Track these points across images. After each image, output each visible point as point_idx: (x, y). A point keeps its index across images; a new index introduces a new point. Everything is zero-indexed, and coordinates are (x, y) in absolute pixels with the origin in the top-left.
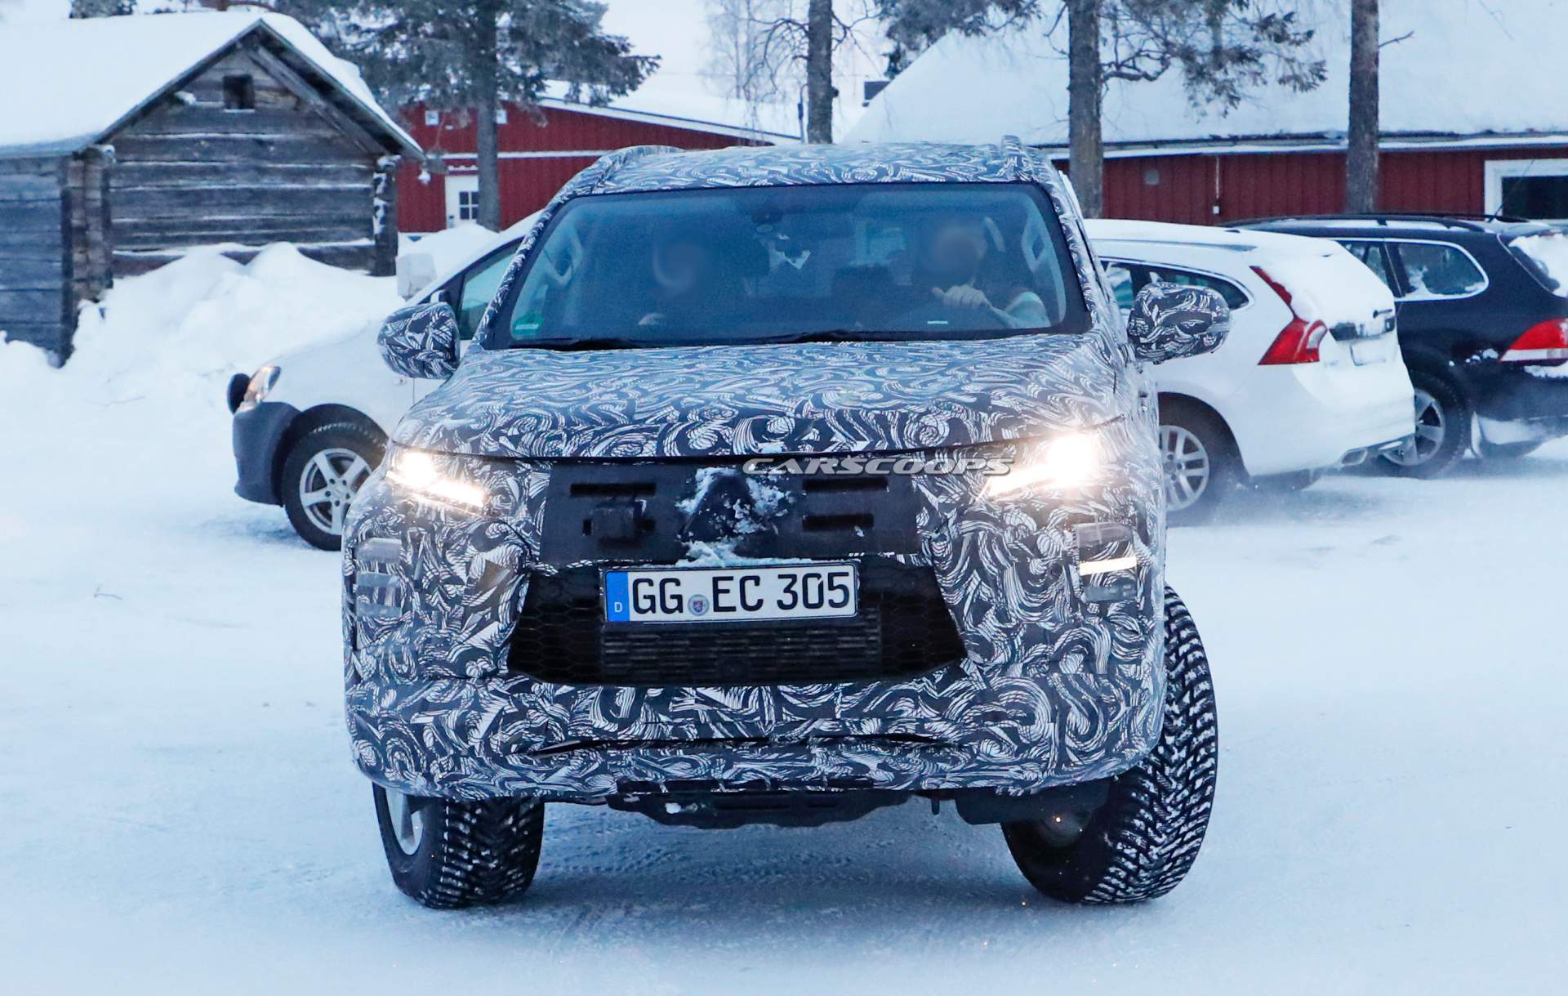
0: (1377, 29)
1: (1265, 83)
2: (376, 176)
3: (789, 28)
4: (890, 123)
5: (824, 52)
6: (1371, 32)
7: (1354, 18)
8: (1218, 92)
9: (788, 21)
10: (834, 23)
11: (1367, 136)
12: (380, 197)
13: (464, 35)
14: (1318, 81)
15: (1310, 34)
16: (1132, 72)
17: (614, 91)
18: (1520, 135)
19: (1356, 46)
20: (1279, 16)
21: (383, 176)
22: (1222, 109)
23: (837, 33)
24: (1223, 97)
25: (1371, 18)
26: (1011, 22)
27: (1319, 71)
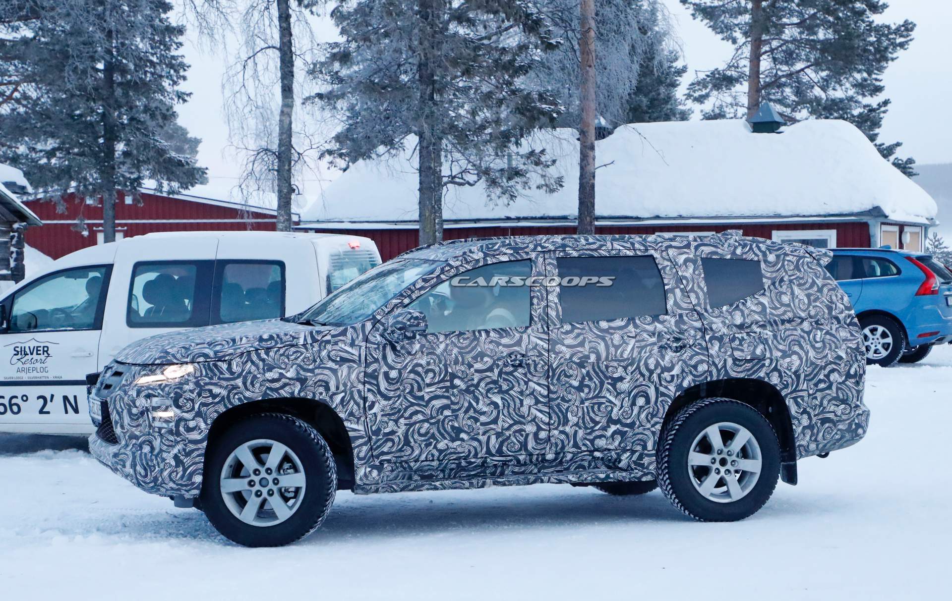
0: (594, 159)
1: (530, 188)
2: (12, 234)
3: (266, 154)
4: (325, 208)
5: (287, 167)
6: (591, 160)
7: (581, 153)
8: (504, 193)
9: (266, 150)
10: (293, 151)
11: (588, 219)
12: (14, 246)
13: (95, 155)
14: (559, 188)
15: (554, 162)
16: (461, 181)
17: (182, 187)
18: (674, 218)
19: (582, 168)
20: (538, 151)
21: (16, 234)
22: (506, 202)
23: (295, 156)
24: (507, 195)
25: (591, 153)
26: (388, 151)
27: (560, 182)
